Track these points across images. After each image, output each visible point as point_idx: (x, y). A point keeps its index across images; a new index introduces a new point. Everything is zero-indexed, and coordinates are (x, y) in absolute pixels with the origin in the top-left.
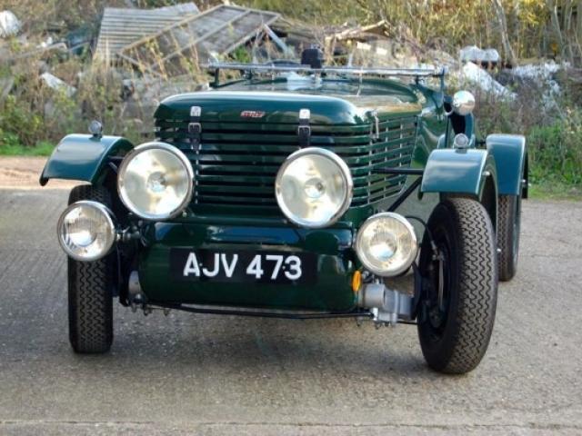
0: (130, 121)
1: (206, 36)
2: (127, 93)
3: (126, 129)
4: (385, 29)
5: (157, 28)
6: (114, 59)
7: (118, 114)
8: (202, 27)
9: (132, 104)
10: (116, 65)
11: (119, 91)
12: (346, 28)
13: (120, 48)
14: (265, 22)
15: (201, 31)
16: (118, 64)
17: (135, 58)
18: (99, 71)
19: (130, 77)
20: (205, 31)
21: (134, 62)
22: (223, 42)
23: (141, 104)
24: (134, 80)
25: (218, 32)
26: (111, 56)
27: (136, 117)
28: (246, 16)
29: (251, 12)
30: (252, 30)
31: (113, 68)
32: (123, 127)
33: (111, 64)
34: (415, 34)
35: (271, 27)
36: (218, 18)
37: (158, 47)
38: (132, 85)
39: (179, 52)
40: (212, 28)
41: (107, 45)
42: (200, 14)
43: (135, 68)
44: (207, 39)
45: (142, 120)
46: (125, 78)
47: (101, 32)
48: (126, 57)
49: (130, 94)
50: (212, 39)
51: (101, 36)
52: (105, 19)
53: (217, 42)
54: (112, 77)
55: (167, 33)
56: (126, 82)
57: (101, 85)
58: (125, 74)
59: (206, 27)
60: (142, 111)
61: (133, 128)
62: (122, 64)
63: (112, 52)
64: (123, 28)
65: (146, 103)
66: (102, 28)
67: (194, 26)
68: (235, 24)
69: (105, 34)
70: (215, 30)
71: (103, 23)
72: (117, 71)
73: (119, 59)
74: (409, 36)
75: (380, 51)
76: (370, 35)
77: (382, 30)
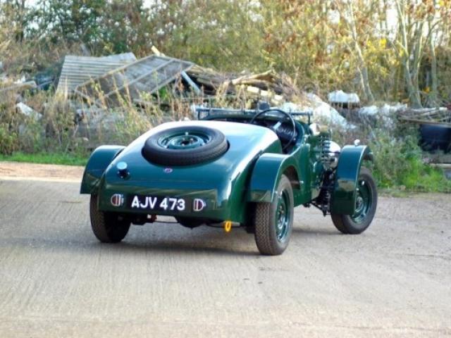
0: (79, 139)
1: (139, 78)
2: (79, 119)
3: (77, 144)
4: (272, 77)
5: (104, 71)
6: (70, 94)
7: (71, 133)
8: (136, 71)
9: (82, 127)
10: (72, 98)
11: (73, 118)
12: (243, 75)
13: (76, 85)
14: (183, 69)
15: (136, 74)
16: (73, 97)
17: (84, 93)
18: (59, 102)
19: (81, 108)
20: (139, 75)
21: (84, 96)
22: (151, 83)
23: (88, 127)
24: (85, 110)
25: (149, 76)
26: (69, 91)
27: (84, 136)
28: (170, 64)
29: (174, 62)
30: (173, 75)
31: (70, 101)
32: (75, 143)
33: (68, 98)
34: (293, 82)
35: (188, 73)
36: (149, 65)
37: (100, 87)
38: (82, 114)
39: (117, 91)
40: (144, 72)
41: (66, 83)
42: (137, 61)
43: (85, 100)
44: (139, 81)
45: (88, 138)
46: (78, 108)
47: (62, 73)
48: (79, 92)
49: (80, 120)
50: (144, 81)
51: (61, 76)
52: (65, 64)
53: (148, 83)
54: (69, 106)
55: (109, 76)
56: (79, 111)
57: (60, 112)
58: (78, 105)
59: (140, 72)
60: (89, 131)
61: (82, 144)
62: (76, 98)
63: (69, 88)
64: (78, 71)
65: (92, 127)
66: (63, 70)
67: (131, 70)
68: (161, 70)
69: (65, 75)
70: (146, 74)
71: (64, 67)
72: (72, 102)
73: (74, 94)
74: (289, 83)
75: (264, 93)
76: (260, 81)
77: (269, 78)
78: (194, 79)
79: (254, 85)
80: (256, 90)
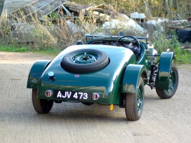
0: (14, 39)
1: (41, 8)
2: (13, 28)
3: (12, 41)
4: (104, 6)
5: (24, 5)
6: (8, 16)
7: (9, 36)
8: (39, 4)
9: (15, 32)
10: (9, 18)
11: (10, 28)
12: (90, 6)
13: (11, 12)
14: (62, 3)
15: (39, 6)
16: (10, 18)
17: (16, 16)
18: (3, 20)
19: (14, 23)
20: (41, 6)
21: (16, 17)
22: (47, 10)
23: (18, 32)
25: (45, 7)
26: (7, 15)
27: (16, 37)
30: (57, 6)
31: (8, 19)
32: (12, 40)
33: (7, 18)
34: (114, 8)
35: (64, 5)
36: (45, 1)
37: (23, 13)
38: (14, 26)
39: (31, 14)
40: (43, 5)
41: (6, 11)
43: (16, 19)
44: (41, 9)
45: (18, 38)
46: (12, 23)
47: (4, 6)
48: (13, 15)
49: (14, 29)
50: (43, 9)
51: (4, 8)
52: (5, 1)
53: (45, 10)
54: (8, 22)
55: (27, 7)
56: (13, 24)
57: (4, 25)
58: (12, 21)
59: (41, 5)
60: (18, 34)
61: (15, 41)
62: (11, 18)
63: (8, 13)
64: (12, 5)
65: (20, 32)
66: (4, 4)
67: (37, 4)
68: (51, 4)
69: (6, 7)
70: (44, 6)
71: (5, 3)
72: (9, 20)
73: (10, 16)
74: (112, 9)
75: (101, 15)
76: (98, 9)
77: (103, 7)
78: (68, 8)
79: (96, 11)
80: (97, 13)
